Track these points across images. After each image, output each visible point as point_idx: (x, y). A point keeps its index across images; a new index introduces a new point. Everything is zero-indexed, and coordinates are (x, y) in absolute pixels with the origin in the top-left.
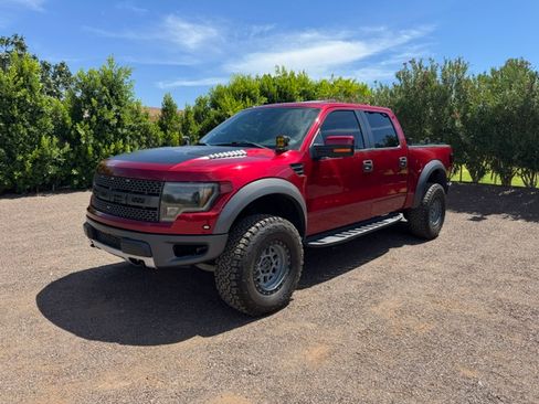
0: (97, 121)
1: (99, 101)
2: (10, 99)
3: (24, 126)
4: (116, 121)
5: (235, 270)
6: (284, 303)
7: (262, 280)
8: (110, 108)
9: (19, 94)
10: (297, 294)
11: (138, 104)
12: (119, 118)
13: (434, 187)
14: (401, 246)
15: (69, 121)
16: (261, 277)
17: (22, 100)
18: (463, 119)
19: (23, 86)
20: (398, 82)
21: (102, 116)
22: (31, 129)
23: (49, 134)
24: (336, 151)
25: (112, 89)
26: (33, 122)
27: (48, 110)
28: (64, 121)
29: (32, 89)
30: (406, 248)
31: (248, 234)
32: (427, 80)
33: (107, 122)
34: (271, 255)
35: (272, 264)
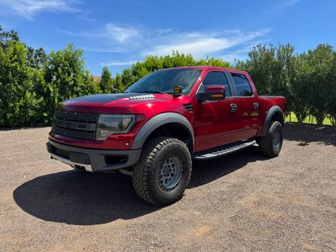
0: (61, 82)
1: (63, 70)
2: (8, 68)
3: (15, 85)
4: (73, 82)
5: (146, 174)
6: (179, 197)
7: (164, 181)
8: (69, 75)
9: (14, 65)
10: (187, 191)
11: (87, 72)
12: (75, 80)
13: (275, 123)
14: (255, 161)
15: (43, 82)
16: (163, 179)
17: (15, 69)
18: (292, 81)
19: (16, 60)
20: (250, 59)
21: (64, 79)
22: (20, 87)
23: (30, 91)
24: (213, 96)
25: (71, 63)
26: (20, 83)
27: (31, 75)
28: (40, 82)
29: (21, 64)
30: (259, 162)
31: (155, 150)
32: (268, 58)
33: (67, 83)
34: (170, 164)
35: (171, 170)
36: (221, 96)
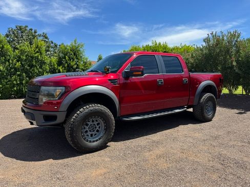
0: (68, 66)
1: (69, 57)
2: (32, 57)
3: (37, 69)
4: (75, 66)
5: (70, 129)
7: (90, 135)
8: (73, 60)
9: (36, 55)
11: (87, 59)
12: (77, 65)
13: (207, 95)
15: (56, 66)
16: (89, 133)
17: (37, 58)
19: (37, 52)
20: (204, 44)
21: (70, 63)
22: (40, 70)
23: (47, 72)
24: (134, 73)
25: (75, 53)
26: (41, 67)
27: (48, 61)
28: (54, 65)
29: (41, 54)
31: (78, 112)
33: (72, 67)
34: (96, 123)
35: (96, 127)
36: (140, 73)
